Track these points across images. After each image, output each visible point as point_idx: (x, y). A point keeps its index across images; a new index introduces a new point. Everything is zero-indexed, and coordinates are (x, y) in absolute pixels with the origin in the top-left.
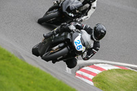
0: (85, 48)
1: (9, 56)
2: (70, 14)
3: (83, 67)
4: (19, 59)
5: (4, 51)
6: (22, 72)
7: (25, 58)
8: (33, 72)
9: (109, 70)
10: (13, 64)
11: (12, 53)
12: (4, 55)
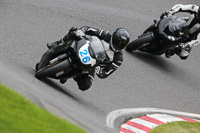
0: (94, 60)
1: (23, 103)
2: (169, 37)
3: (131, 118)
4: (37, 108)
5: (16, 95)
6: (41, 126)
7: (47, 106)
8: (57, 126)
9: (168, 123)
10: (29, 115)
11: (27, 98)
12: (16, 101)
